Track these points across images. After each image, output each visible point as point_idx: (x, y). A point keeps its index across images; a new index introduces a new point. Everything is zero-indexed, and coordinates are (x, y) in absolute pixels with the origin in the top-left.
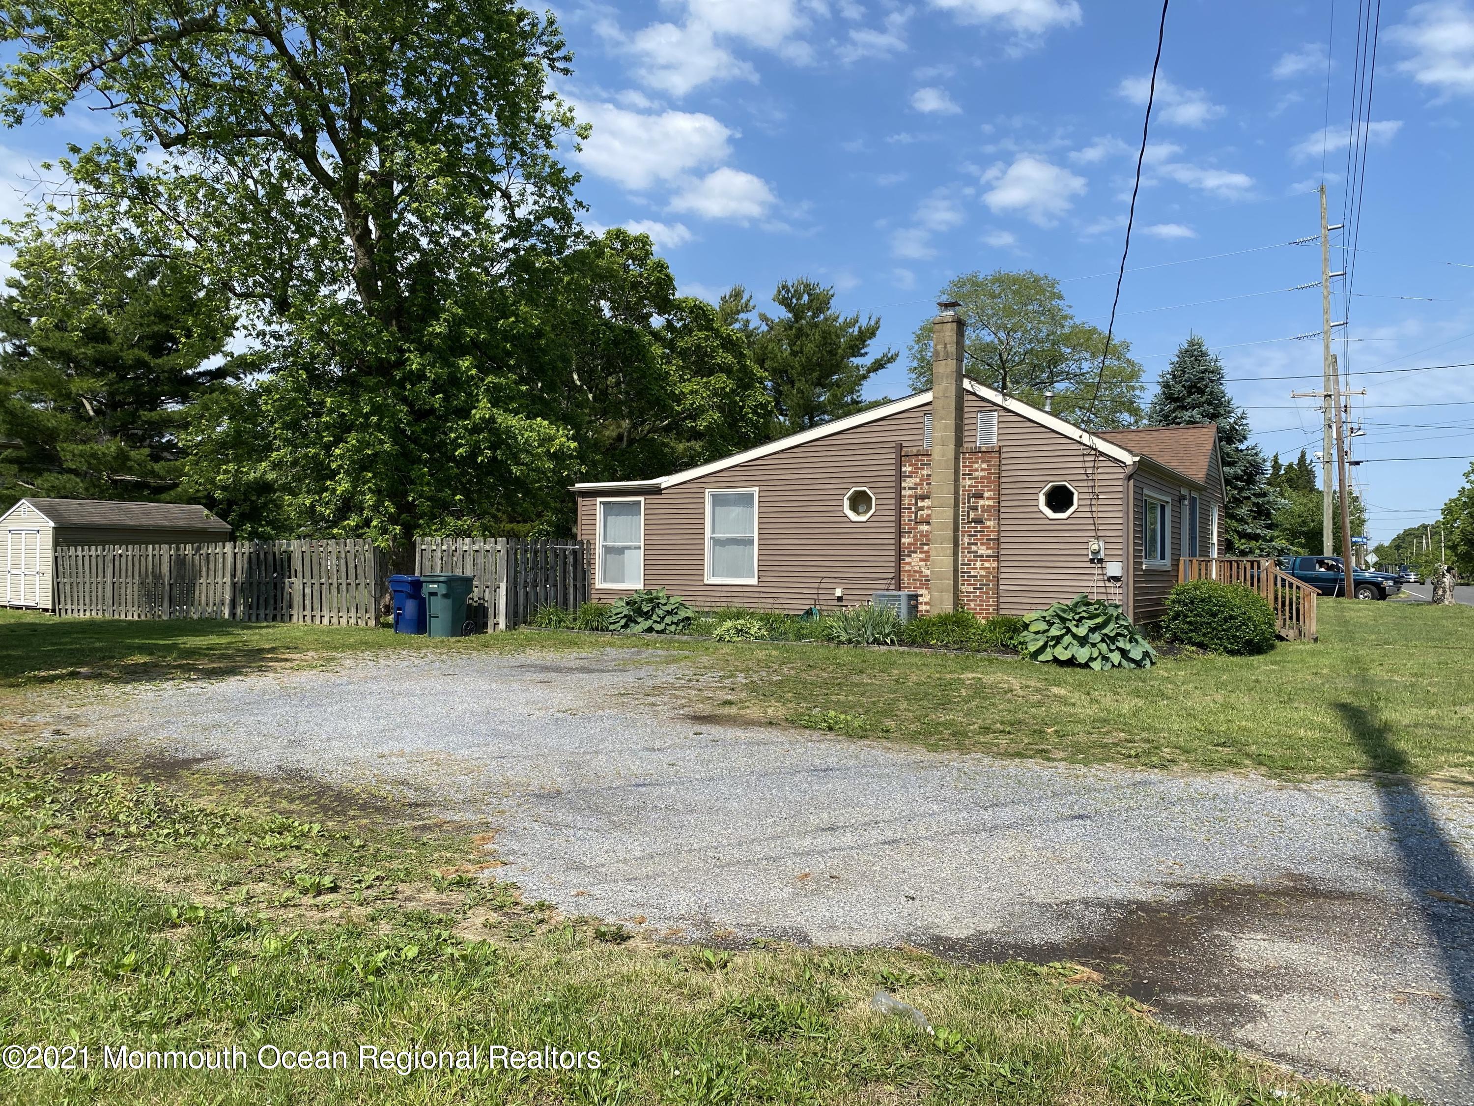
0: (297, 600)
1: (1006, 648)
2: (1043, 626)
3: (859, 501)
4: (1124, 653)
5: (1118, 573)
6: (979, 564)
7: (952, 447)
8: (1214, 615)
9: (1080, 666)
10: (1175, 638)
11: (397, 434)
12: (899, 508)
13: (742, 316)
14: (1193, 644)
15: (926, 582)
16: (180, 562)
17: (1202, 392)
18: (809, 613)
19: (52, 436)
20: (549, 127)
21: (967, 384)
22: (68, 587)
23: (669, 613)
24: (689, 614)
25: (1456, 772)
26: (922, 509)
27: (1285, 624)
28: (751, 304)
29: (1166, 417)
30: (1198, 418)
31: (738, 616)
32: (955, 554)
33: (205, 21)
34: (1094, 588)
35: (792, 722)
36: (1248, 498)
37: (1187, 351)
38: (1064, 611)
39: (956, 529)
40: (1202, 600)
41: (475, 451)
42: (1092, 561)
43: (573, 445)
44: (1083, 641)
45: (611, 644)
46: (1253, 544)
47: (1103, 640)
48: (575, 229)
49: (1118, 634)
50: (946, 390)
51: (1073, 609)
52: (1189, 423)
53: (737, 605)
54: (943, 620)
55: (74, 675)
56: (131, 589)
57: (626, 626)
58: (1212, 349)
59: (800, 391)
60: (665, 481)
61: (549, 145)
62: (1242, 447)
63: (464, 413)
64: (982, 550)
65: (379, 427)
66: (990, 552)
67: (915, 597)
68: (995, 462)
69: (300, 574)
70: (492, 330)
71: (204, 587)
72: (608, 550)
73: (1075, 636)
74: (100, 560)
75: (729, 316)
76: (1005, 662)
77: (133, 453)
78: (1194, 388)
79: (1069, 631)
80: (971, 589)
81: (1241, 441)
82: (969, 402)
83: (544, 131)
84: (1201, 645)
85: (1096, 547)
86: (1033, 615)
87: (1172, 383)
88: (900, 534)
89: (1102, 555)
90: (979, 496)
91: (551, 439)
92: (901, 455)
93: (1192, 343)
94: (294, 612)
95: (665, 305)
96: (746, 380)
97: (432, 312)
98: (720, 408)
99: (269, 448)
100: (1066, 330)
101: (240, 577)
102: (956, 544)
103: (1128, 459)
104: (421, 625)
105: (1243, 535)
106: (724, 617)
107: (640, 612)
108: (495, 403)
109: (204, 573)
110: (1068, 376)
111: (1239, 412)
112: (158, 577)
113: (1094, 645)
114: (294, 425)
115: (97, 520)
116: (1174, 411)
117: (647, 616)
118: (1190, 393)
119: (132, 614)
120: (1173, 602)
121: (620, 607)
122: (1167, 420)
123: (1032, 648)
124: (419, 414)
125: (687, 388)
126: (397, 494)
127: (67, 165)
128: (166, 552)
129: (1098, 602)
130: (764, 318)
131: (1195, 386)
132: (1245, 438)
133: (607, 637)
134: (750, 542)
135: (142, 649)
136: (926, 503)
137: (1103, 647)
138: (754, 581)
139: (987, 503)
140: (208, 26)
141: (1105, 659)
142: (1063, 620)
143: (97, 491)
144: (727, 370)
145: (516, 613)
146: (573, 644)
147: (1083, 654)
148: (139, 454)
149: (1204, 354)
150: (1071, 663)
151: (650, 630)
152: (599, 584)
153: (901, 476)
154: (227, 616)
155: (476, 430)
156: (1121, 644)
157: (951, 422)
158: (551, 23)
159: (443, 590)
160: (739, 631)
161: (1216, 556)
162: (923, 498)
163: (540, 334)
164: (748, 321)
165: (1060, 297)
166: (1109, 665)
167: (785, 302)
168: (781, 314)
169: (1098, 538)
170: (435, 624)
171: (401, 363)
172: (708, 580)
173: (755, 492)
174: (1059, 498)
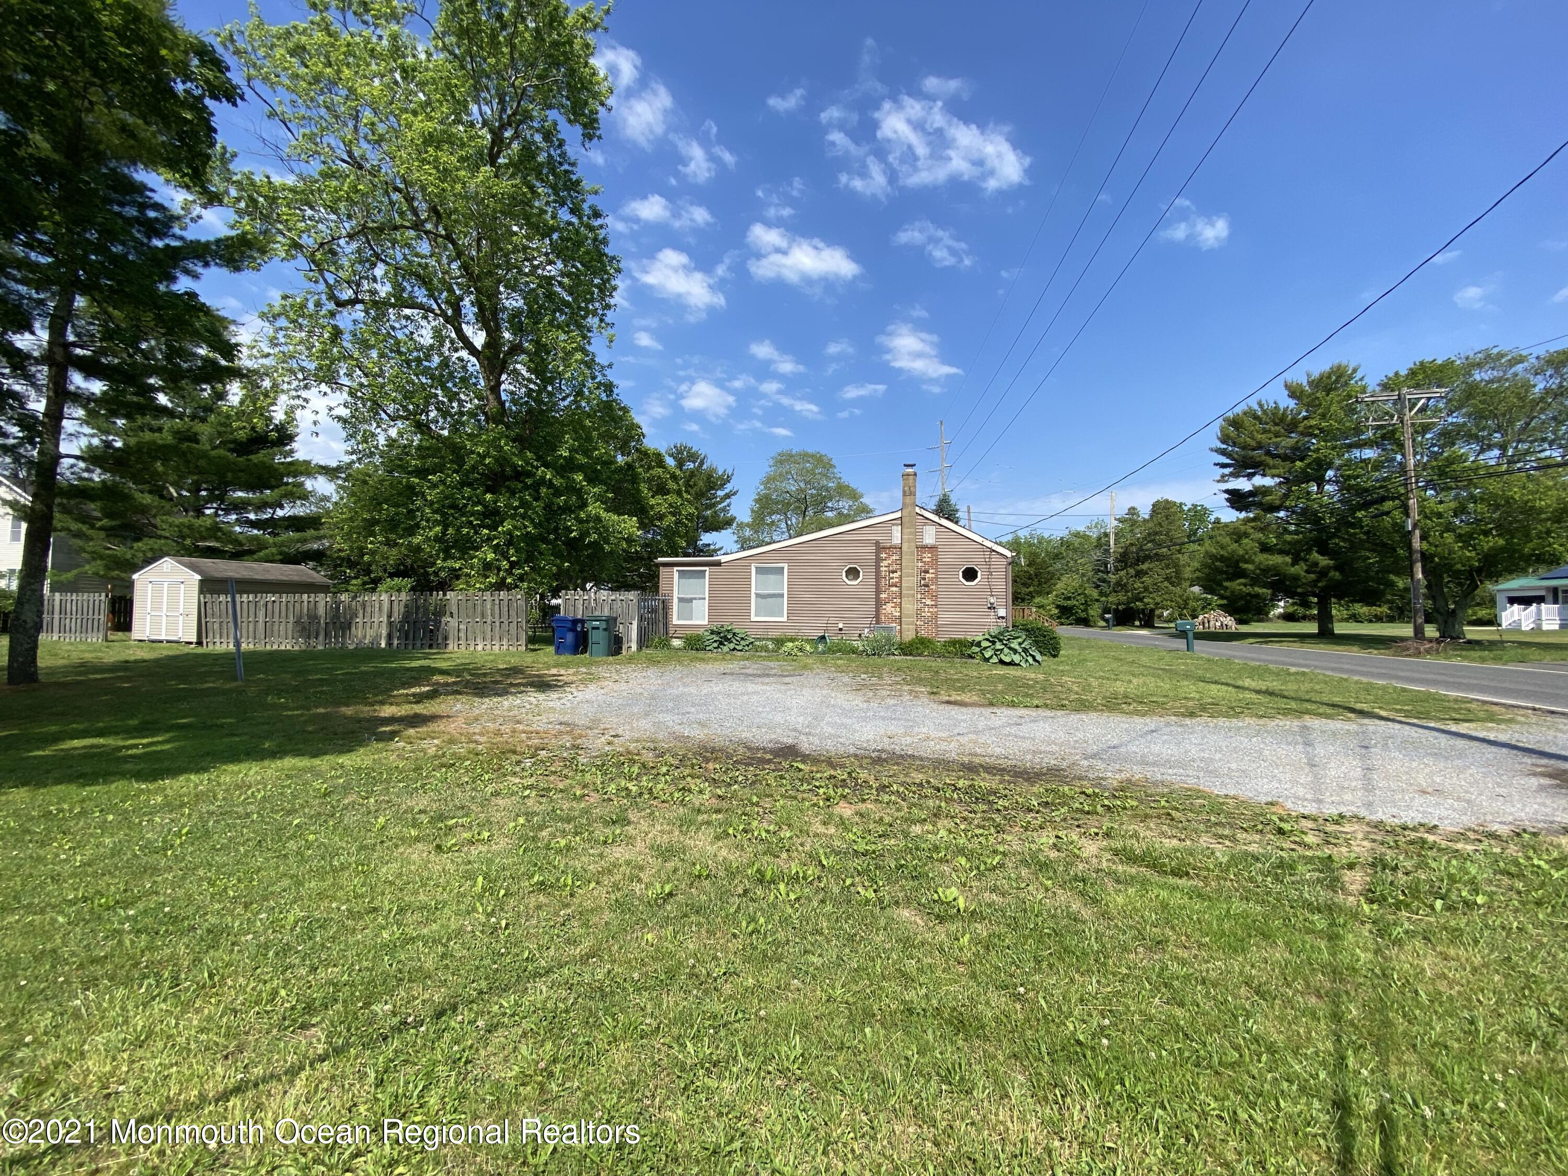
3: (853, 573)
5: (1004, 615)
6: (925, 609)
7: (914, 544)
12: (878, 577)
15: (895, 620)
18: (822, 638)
22: (216, 626)
26: (892, 578)
32: (915, 604)
34: (991, 623)
39: (915, 589)
42: (989, 608)
50: (910, 512)
53: (775, 633)
56: (284, 626)
60: (724, 558)
64: (929, 602)
66: (932, 603)
68: (934, 553)
69: (455, 616)
71: (361, 624)
72: (681, 600)
74: (252, 606)
76: (967, 663)
80: (921, 623)
85: (991, 601)
88: (879, 592)
89: (995, 605)
90: (927, 572)
92: (879, 547)
94: (450, 642)
101: (396, 617)
102: (915, 598)
103: (1009, 554)
104: (583, 649)
107: (725, 639)
109: (361, 615)
115: (232, 574)
117: (730, 640)
121: (708, 635)
128: (320, 599)
134: (782, 596)
136: (894, 575)
138: (785, 619)
139: (930, 576)
142: (1000, 640)
145: (644, 641)
150: (1009, 663)
152: (675, 621)
153: (879, 560)
154: (383, 645)
157: (914, 530)
162: (892, 572)
169: (992, 596)
170: (594, 648)
172: (753, 618)
173: (785, 566)
174: (970, 574)
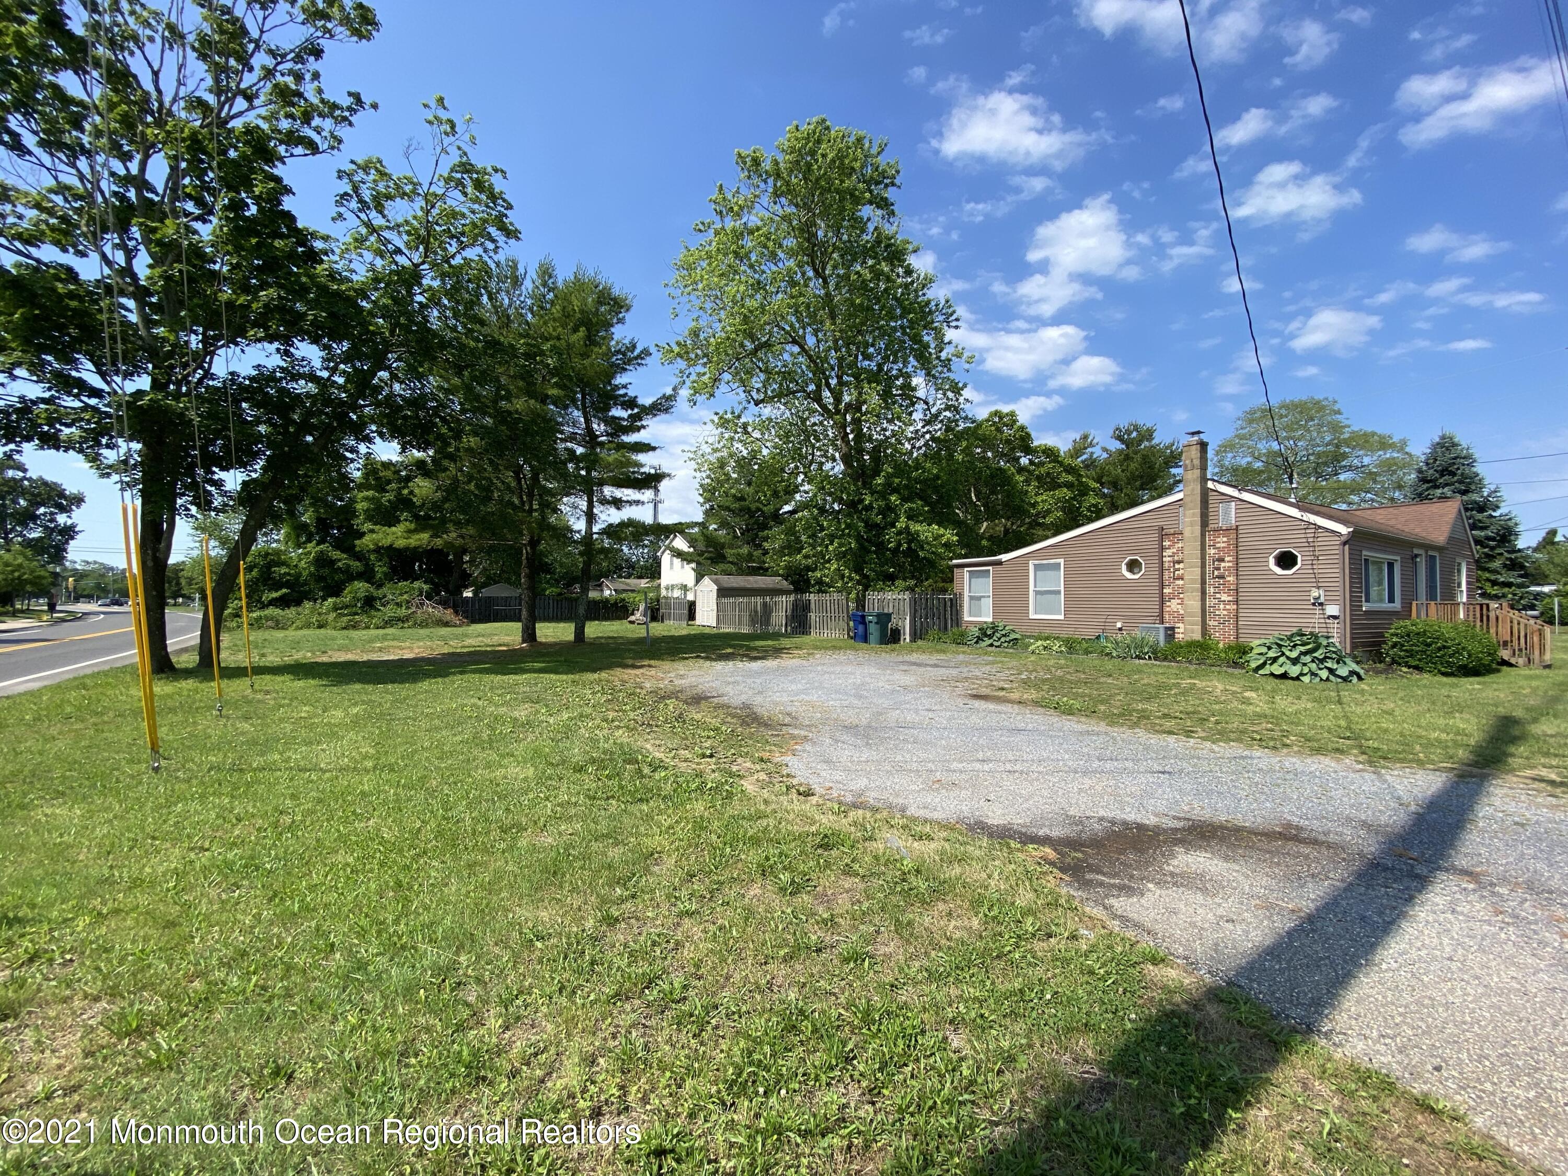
0: (813, 623)
1: (1236, 665)
2: (1264, 650)
3: (1133, 566)
4: (1331, 671)
5: (1336, 613)
6: (1222, 606)
7: (1198, 529)
8: (1429, 645)
9: (1293, 679)
10: (1394, 662)
11: (859, 538)
12: (1162, 570)
13: (1089, 450)
14: (1409, 667)
15: (1181, 619)
16: (765, 605)
17: (1453, 474)
18: (1098, 637)
19: (723, 546)
20: (949, 360)
21: (1210, 485)
22: (722, 617)
23: (1004, 636)
24: (1017, 636)
25: (1544, 772)
26: (1178, 570)
27: (1514, 654)
28: (1095, 441)
29: (1420, 495)
30: (1449, 494)
31: (1047, 638)
32: (1203, 600)
33: (766, 342)
34: (1313, 623)
35: (1036, 703)
36: (1501, 554)
37: (1438, 444)
38: (1282, 640)
39: (1203, 582)
40: (1418, 634)
41: (899, 544)
42: (1314, 604)
43: (955, 538)
44: (1295, 661)
45: (964, 652)
46: (1506, 590)
47: (1313, 661)
48: (964, 415)
49: (1326, 657)
50: (1193, 490)
51: (1290, 638)
52: (1440, 498)
53: (1047, 632)
54: (1192, 644)
55: (698, 657)
56: (746, 619)
57: (977, 642)
58: (1463, 439)
59: (1126, 495)
60: (1004, 557)
61: (949, 370)
62: (1494, 514)
63: (893, 525)
64: (1225, 597)
65: (849, 535)
66: (1230, 598)
67: (1173, 629)
68: (1233, 536)
69: (813, 611)
70: (909, 478)
72: (971, 598)
73: (1288, 658)
74: (735, 604)
75: (1077, 451)
76: (1232, 675)
77: (755, 553)
78: (1445, 471)
79: (1283, 654)
80: (1216, 623)
81: (1494, 511)
82: (1212, 497)
83: (947, 363)
84: (1416, 668)
85: (1316, 594)
86: (1257, 642)
87: (1424, 468)
88: (1162, 587)
89: (1322, 600)
90: (1222, 560)
91: (943, 535)
92: (1162, 534)
93: (1443, 437)
94: (811, 630)
95: (1028, 450)
96: (1084, 491)
97: (877, 473)
98: (1063, 509)
99: (802, 548)
100: (1346, 436)
101: (791, 612)
102: (1203, 593)
103: (1344, 530)
104: (865, 639)
105: (1494, 583)
106: (1037, 639)
107: (986, 635)
108: (909, 518)
109: (776, 610)
110: (1350, 468)
111: (1493, 487)
112: (756, 612)
113: (1305, 664)
114: (813, 536)
115: (735, 585)
116: (1428, 489)
117: (990, 637)
118: (1442, 475)
119: (745, 630)
120: (1392, 635)
121: (975, 631)
122: (1421, 497)
123: (1253, 665)
124: (870, 526)
125: (1039, 499)
126: (858, 570)
127: (713, 421)
128: (759, 600)
129: (1311, 634)
130: (1105, 450)
131: (1447, 470)
132: (1498, 507)
133: (965, 648)
134: (1059, 592)
135: (731, 646)
136: (1181, 565)
137: (1313, 666)
138: (1062, 617)
139: (1227, 564)
140: (767, 345)
141: (1314, 674)
142: (1280, 646)
143: (742, 572)
144: (1069, 486)
145: (915, 634)
146: (944, 652)
147: (1294, 671)
148: (758, 553)
149: (1454, 445)
150: (1284, 676)
151: (991, 645)
152: (967, 618)
153: (1162, 548)
154: (782, 631)
155: (899, 533)
156: (1329, 664)
157: (1198, 511)
158: (947, 301)
159: (875, 620)
160: (1045, 648)
161: (1464, 600)
162: (1179, 562)
163: (937, 477)
164: (1092, 453)
165: (1339, 412)
166: (1318, 679)
167: (1120, 438)
168: (1116, 445)
169: (1318, 588)
170: (872, 638)
171: (861, 501)
172: (1032, 616)
173: (1062, 561)
174: (1286, 560)
